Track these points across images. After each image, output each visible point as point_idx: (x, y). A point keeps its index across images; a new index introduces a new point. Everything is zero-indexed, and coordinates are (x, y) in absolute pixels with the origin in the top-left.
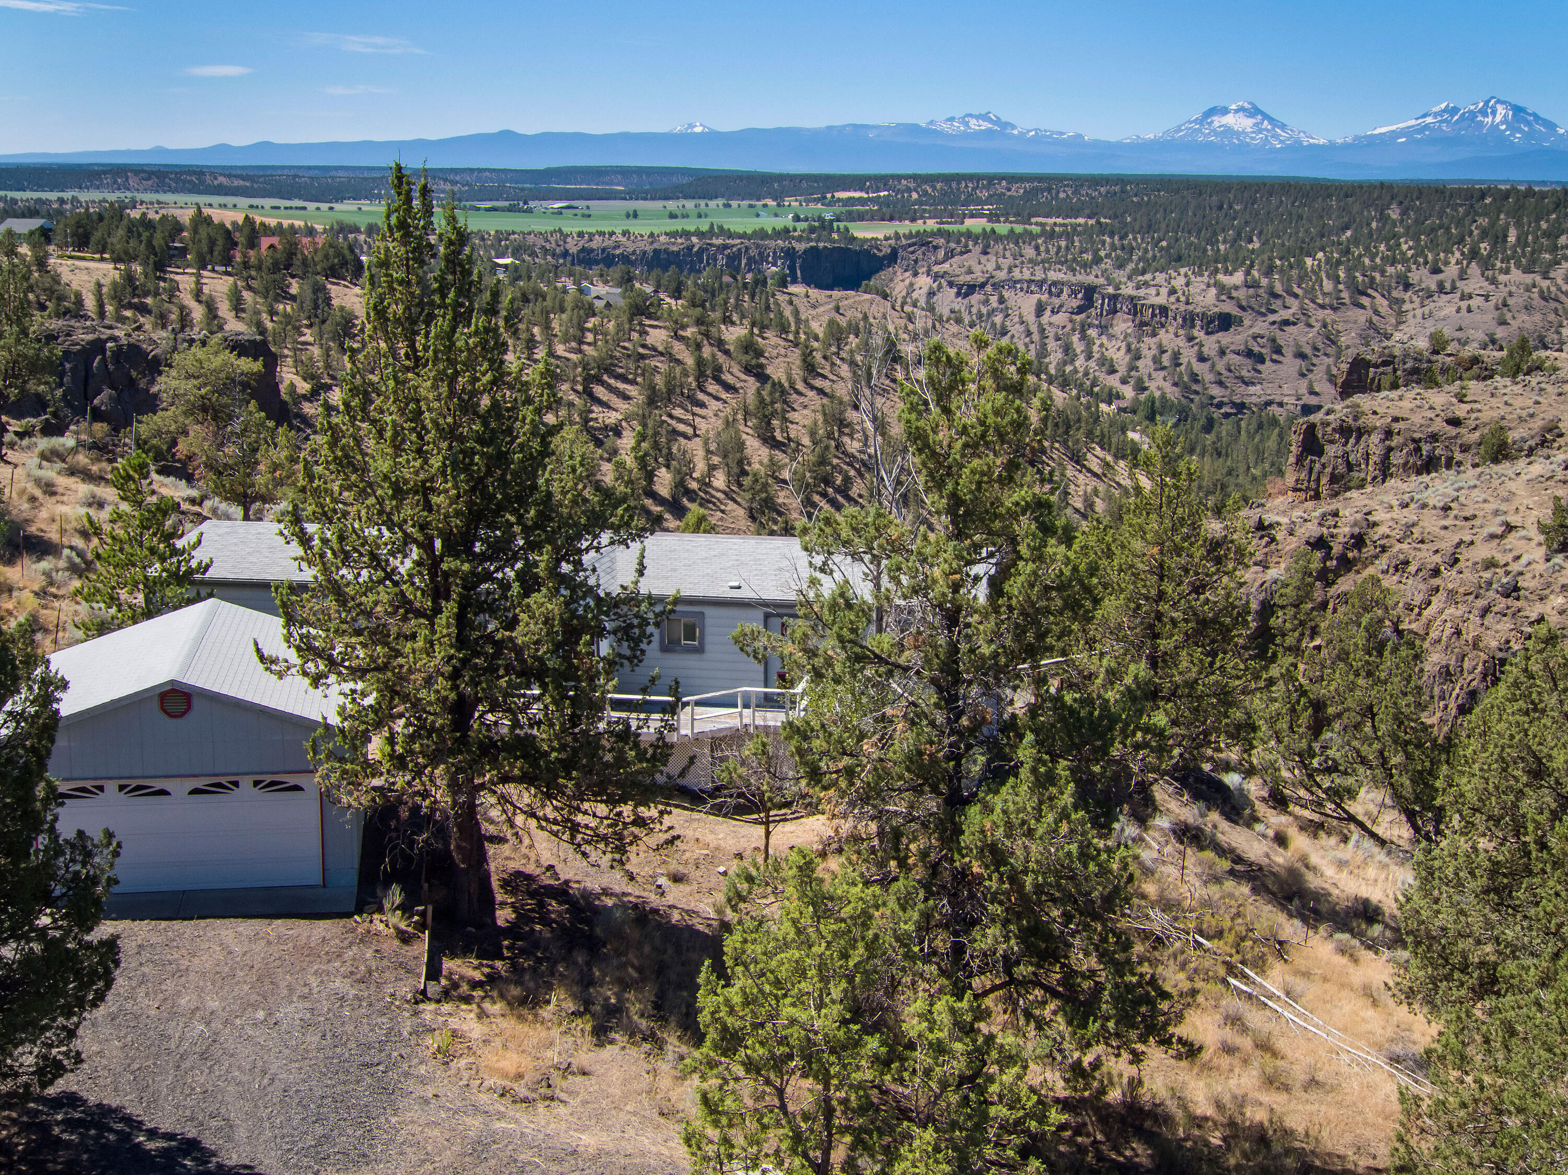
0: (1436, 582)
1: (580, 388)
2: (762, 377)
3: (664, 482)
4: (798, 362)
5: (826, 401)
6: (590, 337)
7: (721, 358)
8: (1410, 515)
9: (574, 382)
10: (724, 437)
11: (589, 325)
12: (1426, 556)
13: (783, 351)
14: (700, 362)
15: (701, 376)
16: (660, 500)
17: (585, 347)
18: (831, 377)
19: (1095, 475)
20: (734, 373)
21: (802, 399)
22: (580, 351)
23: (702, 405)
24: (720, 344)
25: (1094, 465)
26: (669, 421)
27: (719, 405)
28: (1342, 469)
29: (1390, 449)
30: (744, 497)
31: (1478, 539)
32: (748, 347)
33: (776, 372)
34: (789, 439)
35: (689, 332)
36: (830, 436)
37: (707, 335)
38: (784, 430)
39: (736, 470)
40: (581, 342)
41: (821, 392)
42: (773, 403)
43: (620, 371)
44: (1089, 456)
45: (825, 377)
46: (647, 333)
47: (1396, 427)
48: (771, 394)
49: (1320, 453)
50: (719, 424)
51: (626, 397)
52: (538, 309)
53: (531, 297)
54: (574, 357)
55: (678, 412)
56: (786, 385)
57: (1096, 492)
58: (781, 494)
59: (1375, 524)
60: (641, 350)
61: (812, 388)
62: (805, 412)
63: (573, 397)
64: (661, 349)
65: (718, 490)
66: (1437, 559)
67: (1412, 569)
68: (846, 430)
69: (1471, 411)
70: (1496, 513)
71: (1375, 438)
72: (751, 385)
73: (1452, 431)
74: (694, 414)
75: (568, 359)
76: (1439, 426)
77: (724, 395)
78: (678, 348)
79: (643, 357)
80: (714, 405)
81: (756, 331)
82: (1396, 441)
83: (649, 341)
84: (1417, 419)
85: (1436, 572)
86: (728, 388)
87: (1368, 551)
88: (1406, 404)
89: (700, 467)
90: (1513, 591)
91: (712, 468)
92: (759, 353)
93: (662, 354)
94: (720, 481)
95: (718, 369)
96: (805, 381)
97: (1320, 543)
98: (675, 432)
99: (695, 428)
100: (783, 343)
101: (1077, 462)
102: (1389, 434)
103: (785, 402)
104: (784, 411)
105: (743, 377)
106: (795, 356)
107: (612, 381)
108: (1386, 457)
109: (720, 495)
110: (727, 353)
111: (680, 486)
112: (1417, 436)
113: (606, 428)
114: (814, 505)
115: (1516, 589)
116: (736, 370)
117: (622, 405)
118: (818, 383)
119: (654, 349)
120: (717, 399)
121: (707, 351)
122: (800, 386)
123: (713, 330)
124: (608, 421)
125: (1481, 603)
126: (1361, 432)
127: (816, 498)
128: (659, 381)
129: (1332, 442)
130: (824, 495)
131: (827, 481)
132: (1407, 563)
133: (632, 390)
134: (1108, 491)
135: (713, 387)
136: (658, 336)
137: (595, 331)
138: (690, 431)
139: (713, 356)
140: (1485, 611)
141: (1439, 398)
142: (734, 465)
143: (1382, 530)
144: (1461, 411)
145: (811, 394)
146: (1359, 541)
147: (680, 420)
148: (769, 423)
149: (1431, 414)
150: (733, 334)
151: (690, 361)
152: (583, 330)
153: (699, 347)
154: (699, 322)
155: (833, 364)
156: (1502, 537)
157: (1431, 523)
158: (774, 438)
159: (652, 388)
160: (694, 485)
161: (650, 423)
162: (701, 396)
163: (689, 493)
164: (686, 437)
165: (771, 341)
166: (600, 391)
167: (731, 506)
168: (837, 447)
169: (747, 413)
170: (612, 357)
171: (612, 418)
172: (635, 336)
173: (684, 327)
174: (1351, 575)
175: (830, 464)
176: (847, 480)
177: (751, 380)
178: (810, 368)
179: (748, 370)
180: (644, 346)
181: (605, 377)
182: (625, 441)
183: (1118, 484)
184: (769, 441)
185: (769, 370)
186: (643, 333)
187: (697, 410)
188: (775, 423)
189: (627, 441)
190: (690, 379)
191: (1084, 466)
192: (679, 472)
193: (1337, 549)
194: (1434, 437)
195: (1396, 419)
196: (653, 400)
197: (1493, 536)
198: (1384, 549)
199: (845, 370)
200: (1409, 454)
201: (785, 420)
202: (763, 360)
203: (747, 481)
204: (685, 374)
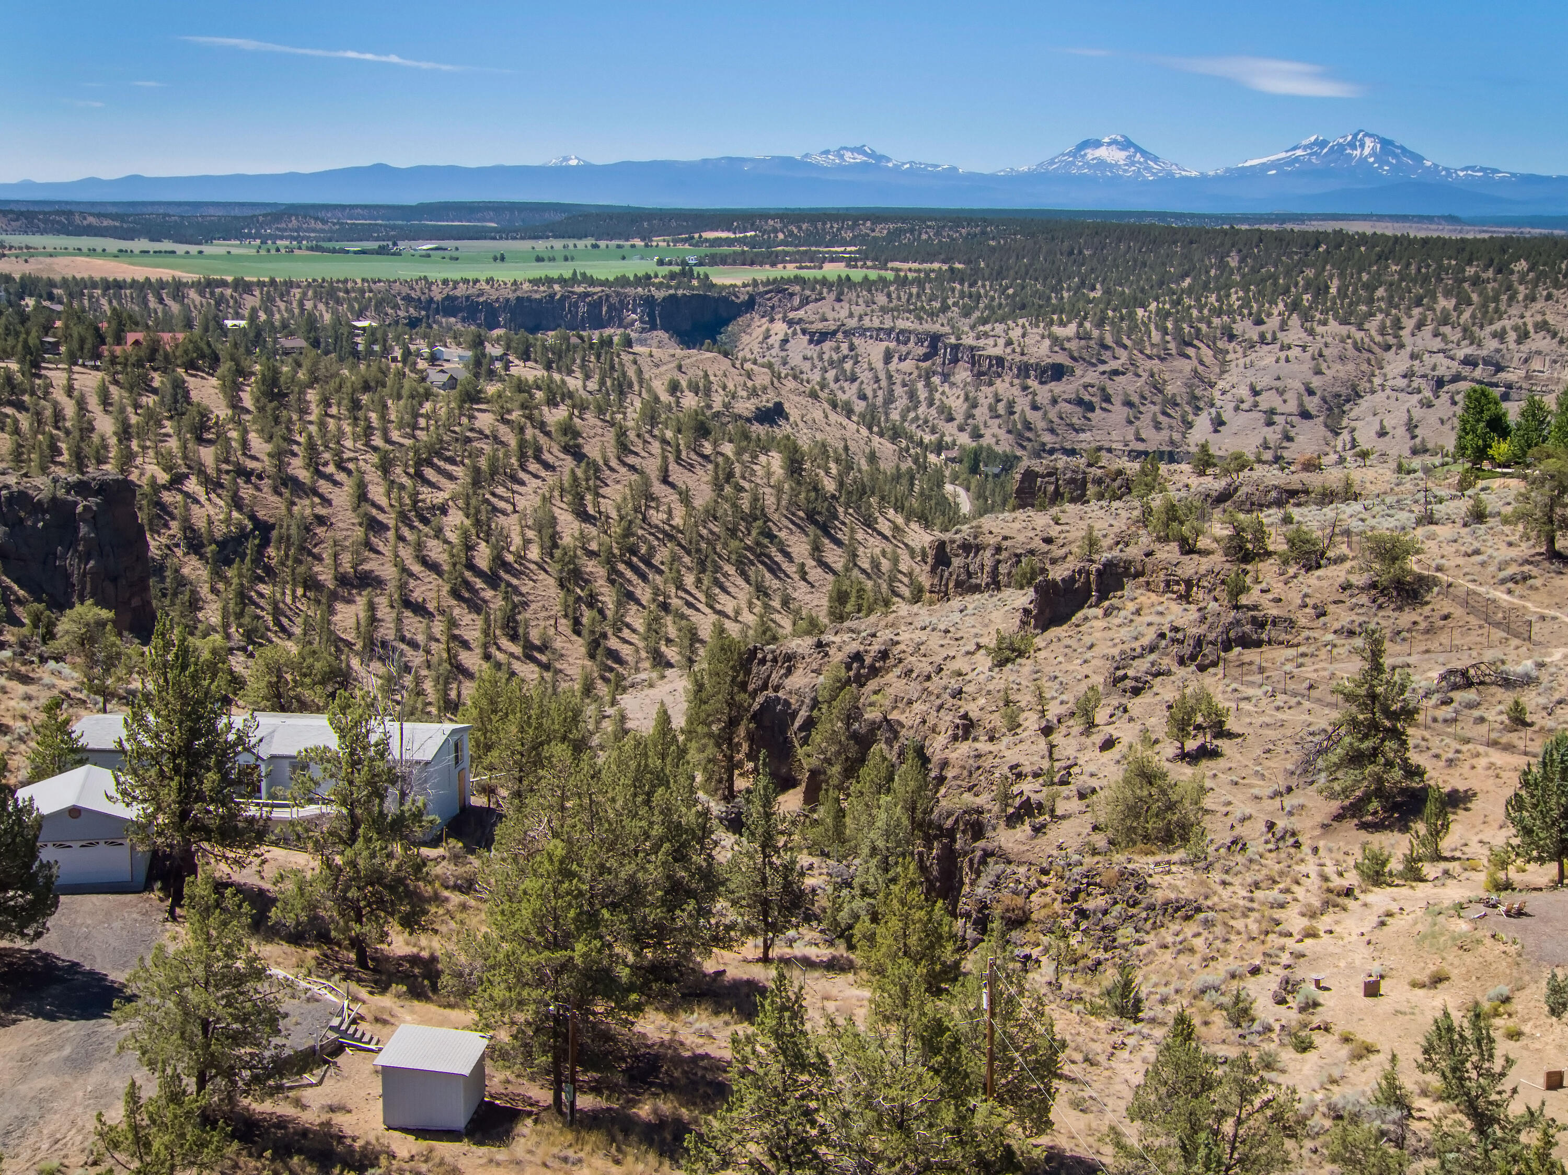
0: (927, 684)
1: (412, 471)
2: (577, 454)
3: (483, 556)
4: (613, 442)
5: (635, 477)
6: (422, 422)
7: (543, 440)
8: (923, 635)
9: (406, 465)
10: (540, 513)
11: (423, 411)
12: (924, 667)
13: (600, 431)
14: (522, 444)
15: (522, 457)
16: (479, 573)
17: (418, 433)
18: (643, 454)
19: (885, 537)
20: (553, 452)
21: (615, 476)
22: (414, 437)
23: (522, 483)
24: (542, 426)
25: (887, 531)
26: (492, 499)
27: (539, 482)
28: (963, 577)
29: (999, 562)
30: (553, 568)
31: (959, 655)
32: (568, 429)
33: (592, 450)
34: (600, 513)
35: (515, 415)
36: (636, 510)
37: (530, 418)
38: (597, 505)
39: (548, 544)
40: (415, 427)
41: (632, 468)
42: (587, 480)
43: (448, 454)
44: (881, 519)
45: (636, 454)
46: (475, 418)
47: (1005, 544)
48: (586, 472)
49: (948, 564)
50: (537, 501)
51: (451, 477)
52: (376, 398)
53: (373, 384)
54: (408, 442)
55: (500, 490)
56: (601, 463)
57: (884, 553)
58: (591, 563)
59: (898, 643)
60: (469, 434)
61: (625, 464)
62: (618, 487)
63: (405, 480)
64: (487, 432)
65: (530, 561)
66: (930, 669)
67: (914, 675)
68: (653, 504)
69: (1061, 532)
70: (976, 635)
71: (988, 553)
72: (569, 462)
73: (1045, 547)
74: (513, 492)
75: (402, 445)
76: (1038, 544)
77: (543, 473)
78: (505, 433)
79: (468, 440)
80: (534, 483)
81: (576, 412)
82: (1004, 555)
83: (477, 424)
84: (1021, 538)
85: (928, 678)
86: (547, 466)
87: (891, 662)
88: (1017, 525)
89: (517, 541)
90: (958, 694)
91: (527, 542)
92: (577, 434)
93: (487, 437)
94: (534, 553)
95: (538, 451)
96: (619, 458)
97: (857, 657)
98: (495, 509)
99: (514, 505)
100: (600, 423)
101: (869, 526)
102: (998, 549)
103: (598, 478)
104: (597, 487)
105: (562, 456)
106: (610, 435)
107: (441, 464)
108: (995, 569)
109: (533, 567)
110: (548, 434)
111: (499, 561)
112: (1019, 551)
113: (434, 507)
114: (621, 575)
115: (960, 692)
116: (555, 450)
117: (449, 486)
118: (631, 460)
119: (481, 432)
120: (536, 477)
121: (529, 432)
122: (614, 463)
123: (536, 412)
124: (435, 501)
125: (939, 702)
126: (979, 548)
127: (621, 567)
128: (483, 463)
129: (957, 555)
130: (629, 564)
131: (633, 551)
132: (911, 671)
133: (458, 471)
134: (894, 552)
135: (533, 466)
136: (485, 420)
137: (427, 417)
138: (509, 508)
139: (534, 437)
140: (940, 707)
141: (1041, 520)
142: (546, 539)
143: (902, 647)
144: (1054, 531)
145: (623, 470)
146: (884, 655)
147: (501, 498)
148: (582, 498)
149: (1032, 534)
150: (555, 416)
151: (513, 443)
152: (416, 415)
153: (522, 430)
154: (523, 407)
155: (645, 442)
156: (973, 653)
157: (934, 641)
158: (586, 512)
159: (477, 470)
160: (510, 558)
161: (473, 502)
162: (522, 475)
163: (505, 565)
164: (504, 513)
165: (589, 423)
166: (429, 473)
167: (543, 576)
168: (644, 519)
169: (562, 490)
170: (441, 441)
171: (439, 497)
172: (465, 420)
173: (509, 412)
174: (877, 679)
175: (633, 535)
176: (652, 549)
177: (569, 458)
178: (624, 448)
179: (566, 449)
180: (472, 430)
181: (435, 460)
182: (450, 518)
183: (906, 545)
184: (582, 515)
185: (586, 450)
186: (471, 417)
187: (516, 487)
188: (589, 497)
189: (455, 519)
190: (514, 461)
191: (875, 530)
192: (494, 547)
193: (868, 660)
194: (1032, 552)
195: (1005, 538)
196: (477, 480)
197: (968, 653)
198: (900, 660)
199: (656, 447)
200: (1012, 566)
201: (597, 495)
202: (581, 441)
203: (558, 553)
204: (507, 455)
